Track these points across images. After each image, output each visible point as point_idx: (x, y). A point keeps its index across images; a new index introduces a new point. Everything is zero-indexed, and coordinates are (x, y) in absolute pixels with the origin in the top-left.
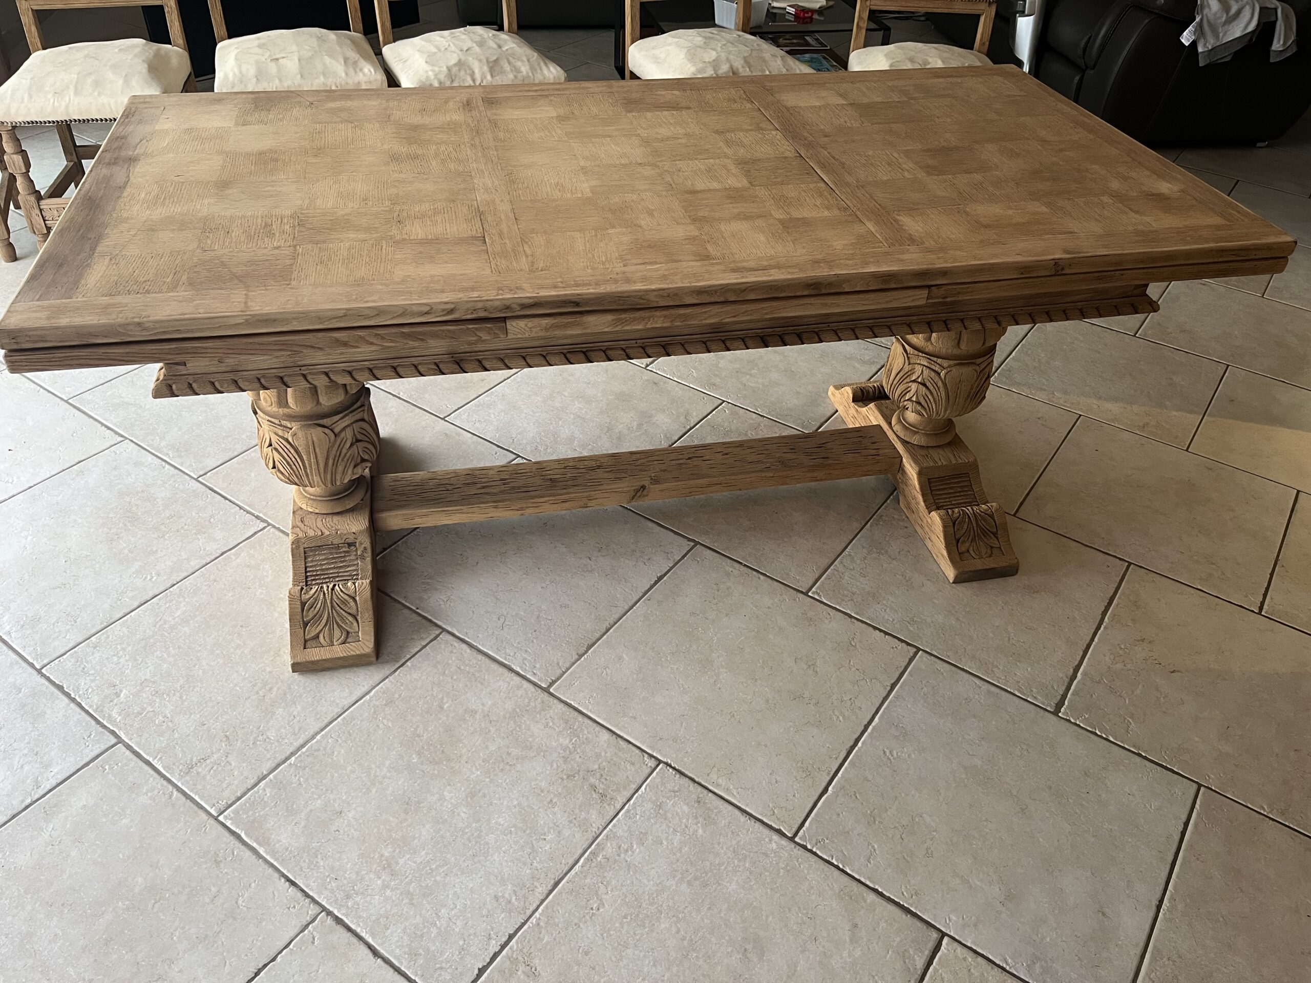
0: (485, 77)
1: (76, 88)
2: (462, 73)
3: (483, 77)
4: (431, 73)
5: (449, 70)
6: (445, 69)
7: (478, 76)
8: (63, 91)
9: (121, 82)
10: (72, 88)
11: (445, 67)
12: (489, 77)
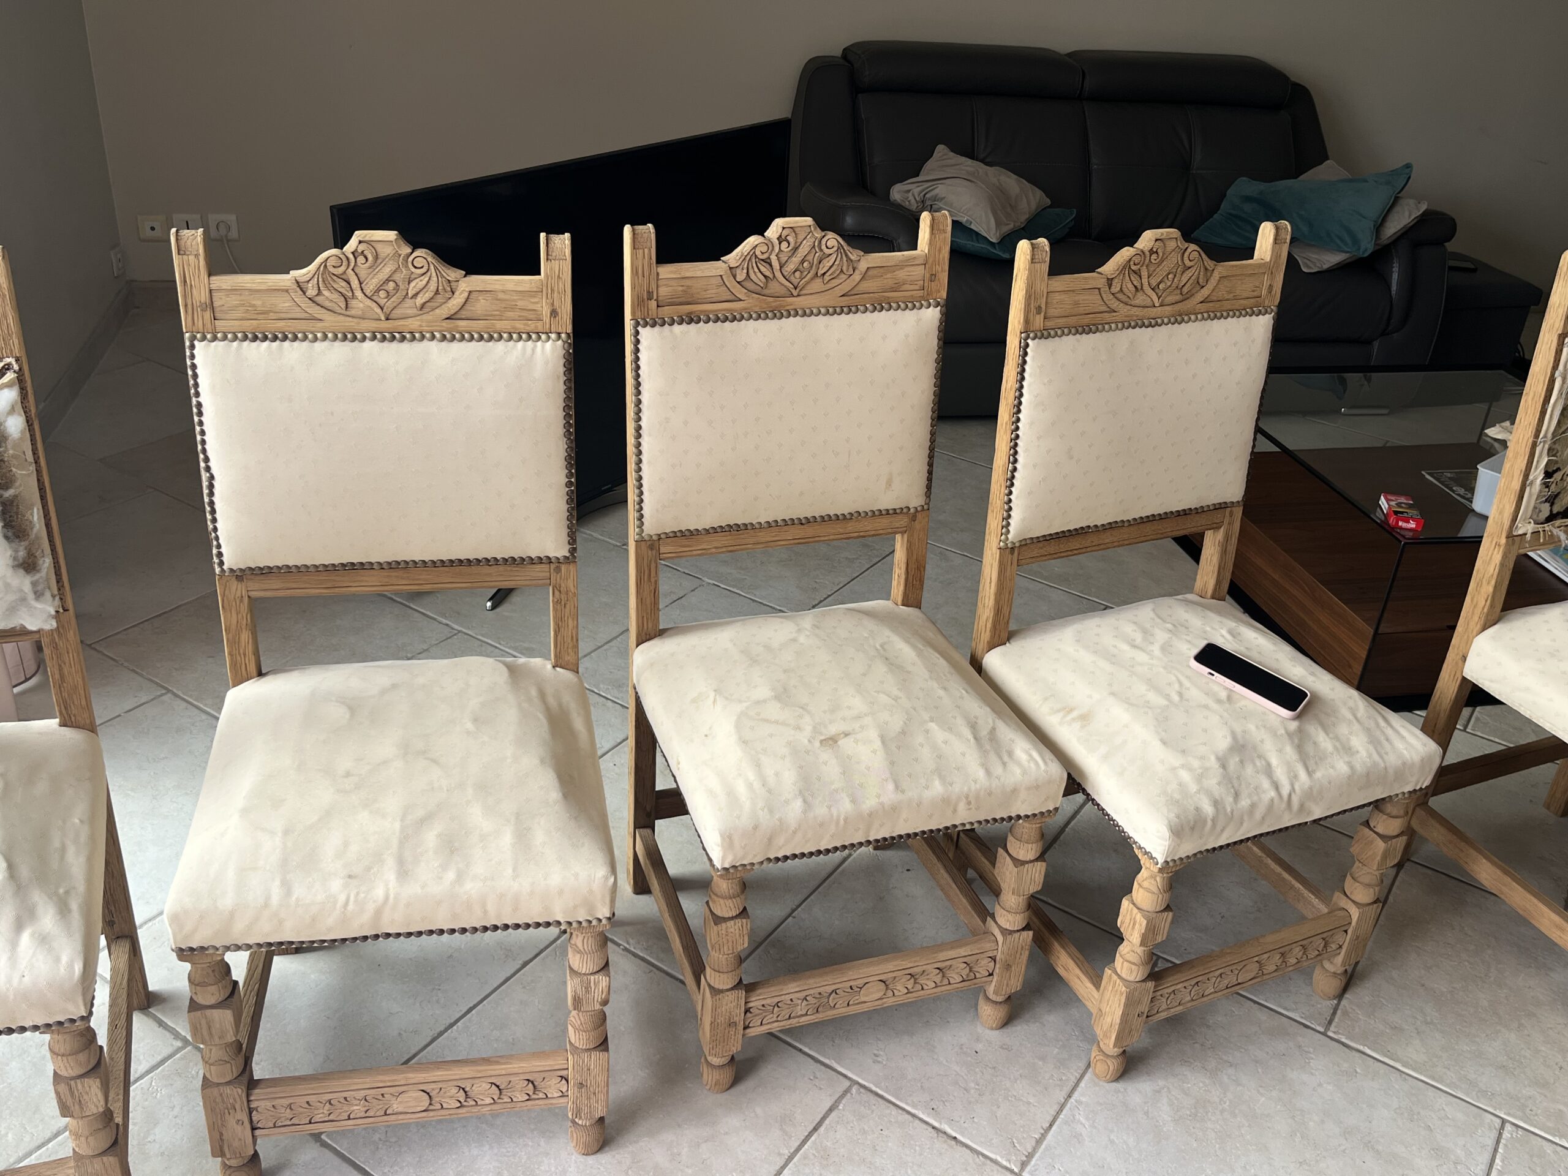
0: (1296, 777)
1: (401, 862)
2: (1249, 770)
3: (1293, 778)
4: (1185, 776)
5: (1224, 767)
6: (1213, 762)
7: (1280, 774)
8: (368, 869)
9: (507, 838)
10: (390, 862)
11: (1213, 758)
12: (1303, 775)
